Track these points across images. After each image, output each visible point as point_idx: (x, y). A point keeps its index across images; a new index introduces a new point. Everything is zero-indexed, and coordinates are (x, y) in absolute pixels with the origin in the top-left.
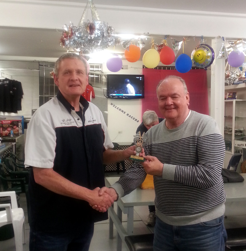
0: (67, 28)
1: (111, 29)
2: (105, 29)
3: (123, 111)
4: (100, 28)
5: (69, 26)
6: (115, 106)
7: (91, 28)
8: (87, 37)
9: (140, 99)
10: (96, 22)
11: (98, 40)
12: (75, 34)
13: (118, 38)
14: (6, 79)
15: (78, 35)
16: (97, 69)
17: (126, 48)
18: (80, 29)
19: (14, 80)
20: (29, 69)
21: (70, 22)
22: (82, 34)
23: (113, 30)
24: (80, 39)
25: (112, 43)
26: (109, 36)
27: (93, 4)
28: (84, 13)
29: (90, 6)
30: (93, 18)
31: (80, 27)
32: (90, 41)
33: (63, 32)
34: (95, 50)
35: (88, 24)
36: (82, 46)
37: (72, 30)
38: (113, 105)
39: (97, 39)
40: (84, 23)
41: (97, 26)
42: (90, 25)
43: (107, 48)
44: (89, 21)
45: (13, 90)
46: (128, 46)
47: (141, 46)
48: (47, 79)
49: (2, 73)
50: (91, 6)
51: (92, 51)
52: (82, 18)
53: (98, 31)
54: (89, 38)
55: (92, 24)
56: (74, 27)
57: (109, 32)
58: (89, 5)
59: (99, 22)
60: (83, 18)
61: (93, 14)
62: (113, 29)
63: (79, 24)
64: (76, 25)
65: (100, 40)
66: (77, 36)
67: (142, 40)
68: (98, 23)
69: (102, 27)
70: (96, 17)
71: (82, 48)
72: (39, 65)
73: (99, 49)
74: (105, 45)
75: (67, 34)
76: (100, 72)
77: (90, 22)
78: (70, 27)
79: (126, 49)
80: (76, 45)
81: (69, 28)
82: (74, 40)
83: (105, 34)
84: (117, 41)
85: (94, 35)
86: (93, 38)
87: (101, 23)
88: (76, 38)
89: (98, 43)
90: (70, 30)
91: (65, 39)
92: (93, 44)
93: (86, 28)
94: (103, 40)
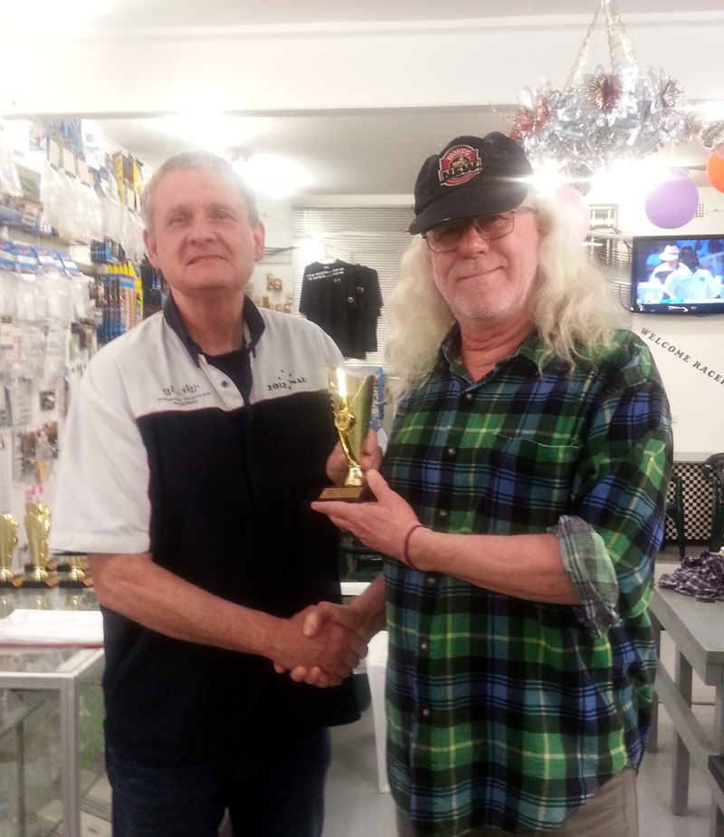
0: (532, 97)
1: (673, 90)
2: (653, 92)
3: (679, 354)
4: (637, 88)
5: (538, 91)
6: (655, 339)
7: (608, 90)
8: (594, 121)
10: (625, 72)
11: (628, 129)
12: (556, 116)
13: (693, 118)
14: (339, 264)
15: (566, 119)
16: (600, 222)
17: (713, 147)
18: (571, 97)
19: (358, 266)
21: (543, 80)
22: (578, 114)
23: (679, 92)
24: (569, 131)
25: (673, 133)
26: (666, 114)
27: (614, 13)
28: (585, 44)
29: (604, 20)
30: (613, 59)
31: (571, 90)
32: (603, 132)
33: (520, 112)
34: (617, 163)
35: (600, 78)
36: (576, 153)
37: (545, 103)
38: (649, 335)
39: (623, 126)
40: (585, 76)
41: (628, 81)
42: (606, 82)
43: (656, 150)
44: (603, 69)
45: (357, 295)
46: (721, 140)
49: (327, 245)
50: (607, 21)
51: (606, 164)
52: (576, 64)
53: (630, 100)
54: (600, 123)
55: (612, 77)
56: (553, 92)
57: (667, 97)
58: (602, 18)
60: (583, 63)
61: (612, 44)
62: (680, 88)
63: (569, 82)
64: (559, 85)
65: (634, 126)
66: (562, 123)
68: (631, 74)
69: (646, 84)
70: (624, 55)
71: (574, 158)
73: (629, 156)
74: (650, 143)
75: (532, 118)
76: (612, 230)
77: (607, 73)
78: (541, 96)
79: (713, 150)
80: (555, 150)
81: (537, 98)
82: (552, 135)
83: (652, 107)
84: (691, 127)
85: (617, 115)
86: (612, 123)
87: (640, 74)
88: (558, 128)
89: (627, 137)
90: (541, 103)
91: (524, 133)
92: (610, 142)
93: (592, 91)
94: (644, 127)
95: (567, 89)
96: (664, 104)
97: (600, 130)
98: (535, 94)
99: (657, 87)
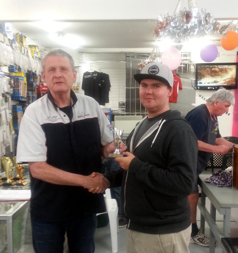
0: (162, 18)
1: (209, 16)
2: (203, 17)
4: (197, 15)
5: (164, 16)
6: (204, 98)
7: (188, 16)
8: (183, 26)
9: (232, 90)
10: (193, 10)
12: (170, 24)
14: (95, 72)
15: (174, 25)
16: (185, 58)
18: (176, 18)
19: (102, 73)
20: (116, 61)
21: (166, 12)
22: (177, 24)
23: (211, 17)
24: (174, 30)
25: (209, 30)
26: (207, 24)
30: (189, 5)
31: (175, 16)
32: (186, 30)
33: (158, 23)
35: (185, 12)
36: (177, 37)
37: (167, 20)
38: (202, 97)
39: (193, 28)
40: (180, 11)
41: (194, 14)
42: (187, 13)
43: (204, 36)
44: (186, 9)
45: (102, 83)
46: (225, 32)
48: (134, 70)
49: (91, 66)
51: (187, 41)
52: (177, 6)
53: (195, 19)
54: (185, 27)
55: (189, 12)
56: (170, 16)
57: (207, 19)
59: (197, 9)
60: (179, 6)
62: (212, 15)
63: (175, 13)
64: (171, 14)
65: (196, 28)
66: (172, 27)
68: (195, 11)
69: (200, 14)
70: (193, 4)
71: (176, 38)
72: (126, 56)
73: (195, 38)
74: (202, 33)
75: (162, 25)
76: (189, 61)
77: (187, 10)
78: (165, 18)
79: (223, 35)
80: (170, 36)
81: (164, 18)
82: (169, 31)
83: (202, 22)
85: (191, 24)
86: (189, 27)
87: (198, 10)
88: (171, 29)
89: (194, 32)
90: (165, 20)
91: (160, 30)
92: (188, 33)
93: (183, 17)
94: (200, 28)
95: (174, 15)
96: (206, 21)
97: (185, 29)
98: (163, 17)
99: (204, 15)
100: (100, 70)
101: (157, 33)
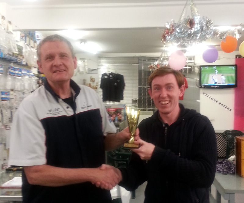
1: (210, 23)
2: (204, 23)
3: (215, 100)
4: (199, 22)
6: (207, 96)
7: (191, 23)
8: (187, 32)
10: (196, 18)
11: (197, 33)
12: (176, 31)
13: (216, 30)
14: (112, 74)
15: (179, 31)
16: (190, 61)
18: (180, 25)
19: (117, 74)
20: (130, 63)
21: (172, 20)
22: (182, 30)
24: (180, 35)
25: (210, 35)
26: (208, 29)
27: (192, 1)
28: (184, 10)
30: (192, 14)
31: (180, 23)
32: (190, 35)
33: (165, 29)
34: (194, 44)
35: (189, 20)
37: (173, 26)
38: (205, 94)
39: (195, 33)
40: (184, 19)
41: (197, 20)
43: (205, 40)
44: (189, 17)
45: (117, 83)
46: (224, 37)
47: (237, 36)
48: (145, 72)
49: (109, 68)
50: (190, 3)
51: (191, 44)
52: (182, 15)
53: (198, 25)
54: (189, 32)
55: (192, 19)
56: (175, 23)
57: (208, 25)
59: (199, 17)
60: (183, 15)
61: (192, 10)
62: (212, 22)
63: (179, 21)
64: (176, 21)
65: (199, 33)
66: (178, 32)
67: (238, 31)
69: (202, 21)
70: (195, 13)
71: (181, 42)
72: (139, 60)
73: (197, 42)
74: (203, 38)
75: (169, 31)
76: (193, 64)
78: (172, 24)
79: (222, 40)
80: (176, 40)
82: (175, 36)
83: (204, 28)
84: (215, 33)
85: (194, 30)
88: (176, 34)
89: (197, 36)
90: (171, 26)
91: (167, 35)
92: (192, 38)
93: (186, 23)
94: (202, 33)
95: (179, 22)
96: (207, 27)
98: (170, 24)
100: (116, 71)
101: (164, 38)
